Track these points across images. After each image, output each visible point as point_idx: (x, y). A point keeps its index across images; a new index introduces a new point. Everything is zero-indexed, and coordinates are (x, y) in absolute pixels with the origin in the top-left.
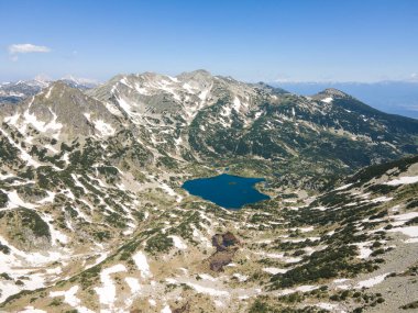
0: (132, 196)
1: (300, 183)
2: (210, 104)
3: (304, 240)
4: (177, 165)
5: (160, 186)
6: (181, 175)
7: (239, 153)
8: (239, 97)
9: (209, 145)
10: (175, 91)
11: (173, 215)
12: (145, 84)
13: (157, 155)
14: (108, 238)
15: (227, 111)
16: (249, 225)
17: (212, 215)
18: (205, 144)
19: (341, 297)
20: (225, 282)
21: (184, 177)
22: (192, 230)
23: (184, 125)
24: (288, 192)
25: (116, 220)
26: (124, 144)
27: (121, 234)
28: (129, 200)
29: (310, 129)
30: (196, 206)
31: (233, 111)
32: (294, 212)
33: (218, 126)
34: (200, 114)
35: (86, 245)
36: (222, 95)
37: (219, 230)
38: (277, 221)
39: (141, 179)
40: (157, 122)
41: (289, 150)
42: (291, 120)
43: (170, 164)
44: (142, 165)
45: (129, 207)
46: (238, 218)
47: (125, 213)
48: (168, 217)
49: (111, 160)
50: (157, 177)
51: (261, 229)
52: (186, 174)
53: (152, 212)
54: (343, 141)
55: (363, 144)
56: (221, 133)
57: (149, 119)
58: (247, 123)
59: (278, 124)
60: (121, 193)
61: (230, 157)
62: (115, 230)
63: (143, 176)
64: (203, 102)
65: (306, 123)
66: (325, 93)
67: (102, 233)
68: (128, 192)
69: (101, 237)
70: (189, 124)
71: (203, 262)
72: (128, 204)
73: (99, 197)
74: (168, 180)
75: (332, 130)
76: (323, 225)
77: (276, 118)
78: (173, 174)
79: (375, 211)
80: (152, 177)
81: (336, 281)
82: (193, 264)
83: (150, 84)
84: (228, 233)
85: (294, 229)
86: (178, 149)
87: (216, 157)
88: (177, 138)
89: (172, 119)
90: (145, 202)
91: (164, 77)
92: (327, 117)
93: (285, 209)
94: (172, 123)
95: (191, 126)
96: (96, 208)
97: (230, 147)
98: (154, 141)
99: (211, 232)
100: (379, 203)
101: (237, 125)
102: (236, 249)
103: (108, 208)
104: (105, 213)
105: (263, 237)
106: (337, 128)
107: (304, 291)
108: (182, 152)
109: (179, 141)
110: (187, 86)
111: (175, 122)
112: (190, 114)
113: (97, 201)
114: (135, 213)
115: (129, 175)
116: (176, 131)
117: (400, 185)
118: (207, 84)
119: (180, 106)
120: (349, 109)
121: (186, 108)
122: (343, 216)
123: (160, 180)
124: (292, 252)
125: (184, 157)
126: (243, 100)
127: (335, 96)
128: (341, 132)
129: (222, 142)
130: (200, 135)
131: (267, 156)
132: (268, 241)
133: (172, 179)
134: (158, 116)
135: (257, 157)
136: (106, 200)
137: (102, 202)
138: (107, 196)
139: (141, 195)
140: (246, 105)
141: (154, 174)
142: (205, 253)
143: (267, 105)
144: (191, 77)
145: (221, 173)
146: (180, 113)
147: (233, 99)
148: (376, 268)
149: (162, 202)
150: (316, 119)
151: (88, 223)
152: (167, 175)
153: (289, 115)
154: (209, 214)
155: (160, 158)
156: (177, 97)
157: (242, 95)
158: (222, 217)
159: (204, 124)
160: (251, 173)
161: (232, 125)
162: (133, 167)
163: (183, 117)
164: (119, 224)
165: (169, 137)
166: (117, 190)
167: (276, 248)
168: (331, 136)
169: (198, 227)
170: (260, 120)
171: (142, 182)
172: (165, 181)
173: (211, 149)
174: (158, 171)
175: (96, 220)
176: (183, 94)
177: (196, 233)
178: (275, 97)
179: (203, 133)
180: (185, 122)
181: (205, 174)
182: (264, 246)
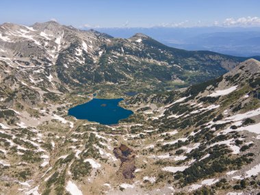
0: (34, 131)
1: (149, 99)
2: (65, 47)
3: (176, 141)
4: (58, 97)
5: (53, 118)
6: (64, 105)
7: (96, 81)
8: (86, 41)
9: (74, 78)
10: (34, 38)
11: (75, 140)
12: (6, 33)
13: (42, 92)
14: (30, 174)
15: (79, 52)
16: (133, 136)
17: (104, 133)
18: (71, 78)
19: (241, 185)
20: (142, 187)
21: (67, 106)
22: (98, 150)
23: (50, 65)
24: (142, 106)
25: (31, 156)
26: (13, 88)
27: (40, 167)
28: (34, 135)
29: (135, 61)
30: (87, 128)
31: (84, 52)
32: (157, 121)
33: (76, 63)
34: (61, 55)
35: (13, 188)
36: (73, 40)
37: (115, 144)
38: (149, 129)
39: (36, 114)
40: (28, 64)
41: (127, 76)
42: (122, 55)
43: (54, 98)
44: (34, 103)
45: (36, 141)
46: (122, 132)
47: (36, 148)
48: (72, 142)
49: (5, 104)
50: (48, 110)
51: (142, 137)
52: (68, 103)
53: (56, 141)
54: (154, 66)
55: (164, 67)
56: (80, 68)
57: (19, 62)
58: (95, 59)
59: (116, 59)
60: (25, 131)
61: (91, 84)
62: (33, 165)
63: (37, 112)
64: (60, 46)
65: (131, 57)
66: (136, 36)
67: (24, 172)
68: (30, 128)
69: (23, 176)
70: (54, 63)
71: (117, 174)
72: (34, 139)
73: (8, 141)
74: (57, 111)
75: (147, 60)
76: (183, 128)
77: (113, 54)
78: (58, 106)
79: (214, 115)
80: (44, 111)
81: (229, 173)
82: (111, 177)
83: (11, 33)
84: (122, 145)
85: (165, 134)
86: (53, 84)
87: (81, 86)
88: (48, 75)
89: (39, 61)
90: (47, 133)
91: (21, 27)
92: (142, 51)
93: (150, 120)
94: (40, 64)
95: (57, 65)
96: (9, 151)
97: (89, 78)
98: (33, 81)
99: (110, 148)
100: (213, 110)
101: (89, 61)
102: (134, 157)
103: (19, 147)
104: (19, 153)
105: (147, 143)
106: (149, 58)
107: (210, 184)
108: (57, 86)
109: (50, 78)
110: (43, 34)
111: (43, 63)
112: (53, 56)
113: (8, 144)
114: (44, 146)
115: (25, 114)
116: (45, 70)
117: (220, 96)
118: (60, 32)
119: (44, 50)
120: (152, 46)
121: (48, 51)
122: (195, 121)
123: (51, 112)
124: (174, 152)
125: (60, 90)
126: (88, 43)
127: (143, 38)
128: (152, 61)
129: (82, 75)
130: (66, 72)
131: (115, 82)
132: (152, 146)
133: (59, 109)
134: (27, 59)
135: (109, 83)
136: (15, 141)
137: (12, 144)
138: (14, 137)
139: (41, 128)
140: (91, 47)
141: (44, 108)
142: (115, 166)
143: (105, 46)
144: (45, 27)
145: (91, 98)
146: (45, 55)
147: (81, 43)
148: (251, 160)
149: (60, 130)
150: (136, 53)
151: (6, 167)
152: (54, 107)
153: (121, 52)
154: (101, 133)
155: (44, 95)
156: (38, 43)
157: (87, 40)
158: (111, 133)
159: (66, 63)
160: (112, 96)
161: (86, 62)
162: (26, 106)
163: (48, 58)
164: (35, 159)
165: (42, 75)
166: (20, 129)
167: (161, 151)
168: (147, 64)
169: (100, 146)
170: (103, 57)
171: (37, 117)
172: (54, 112)
173: (76, 81)
174: (47, 105)
175: (13, 161)
176: (42, 40)
177: (101, 152)
178: (109, 40)
179: (68, 70)
180: (50, 62)
181: (81, 101)
182: (151, 150)
